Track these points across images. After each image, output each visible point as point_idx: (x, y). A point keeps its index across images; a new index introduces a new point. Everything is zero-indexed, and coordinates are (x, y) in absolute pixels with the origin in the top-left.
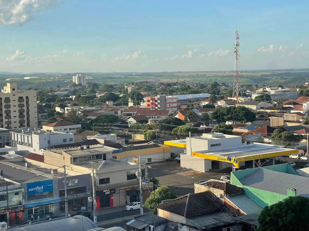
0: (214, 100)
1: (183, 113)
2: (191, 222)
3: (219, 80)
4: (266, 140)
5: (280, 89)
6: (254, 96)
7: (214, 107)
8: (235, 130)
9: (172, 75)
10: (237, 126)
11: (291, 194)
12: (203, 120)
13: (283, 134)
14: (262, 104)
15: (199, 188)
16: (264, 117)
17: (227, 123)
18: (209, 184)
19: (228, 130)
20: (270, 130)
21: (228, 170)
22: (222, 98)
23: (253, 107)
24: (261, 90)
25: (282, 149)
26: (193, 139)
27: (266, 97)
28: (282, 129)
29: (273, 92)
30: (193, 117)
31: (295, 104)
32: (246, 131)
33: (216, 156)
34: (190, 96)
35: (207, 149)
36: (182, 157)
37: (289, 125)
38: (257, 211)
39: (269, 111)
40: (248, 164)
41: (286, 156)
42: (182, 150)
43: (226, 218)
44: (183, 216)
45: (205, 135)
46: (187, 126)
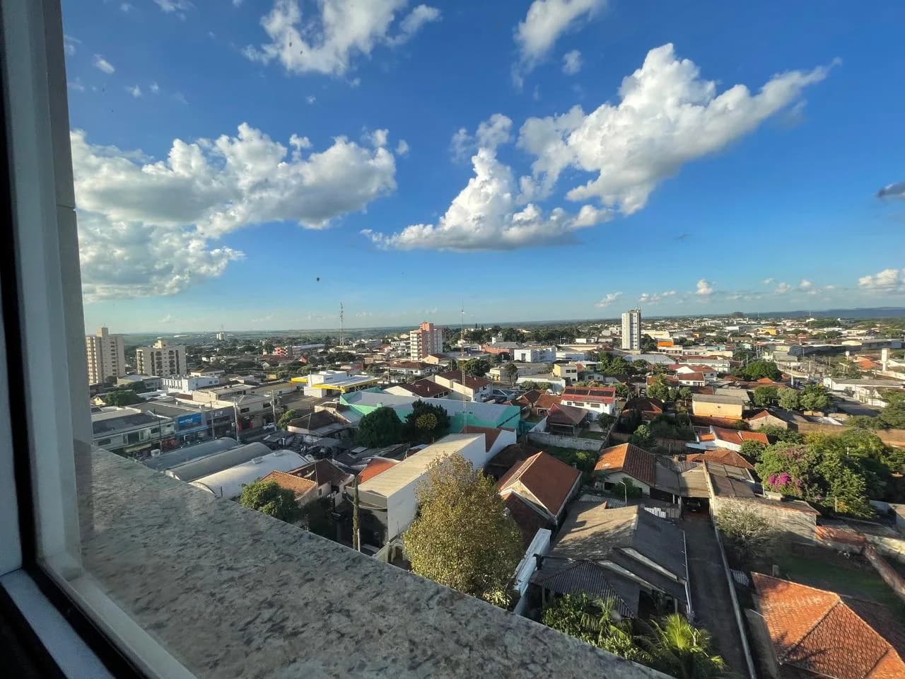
0: (327, 348)
1: (305, 358)
2: (313, 432)
3: (330, 335)
4: (363, 373)
5: (371, 340)
6: (354, 345)
7: (327, 353)
8: (342, 368)
9: (297, 332)
10: (344, 365)
11: (379, 406)
12: (320, 362)
13: (373, 368)
14: (359, 349)
15: (318, 409)
16: (361, 358)
17: (337, 363)
18: (325, 405)
19: (337, 368)
20: (365, 366)
21: (338, 394)
22: (333, 347)
23: (354, 352)
24: (358, 341)
25: (373, 378)
26: (313, 376)
27: (362, 346)
28: (373, 365)
29: (366, 342)
30: (313, 361)
31: (379, 349)
32: (349, 368)
33: (330, 386)
34: (310, 346)
35: (323, 382)
36: (305, 388)
37: (377, 362)
38: (358, 419)
39: (364, 354)
40: (351, 390)
41: (375, 382)
42: (305, 384)
43: (337, 427)
44: (307, 428)
45: (321, 373)
46: (308, 367)
